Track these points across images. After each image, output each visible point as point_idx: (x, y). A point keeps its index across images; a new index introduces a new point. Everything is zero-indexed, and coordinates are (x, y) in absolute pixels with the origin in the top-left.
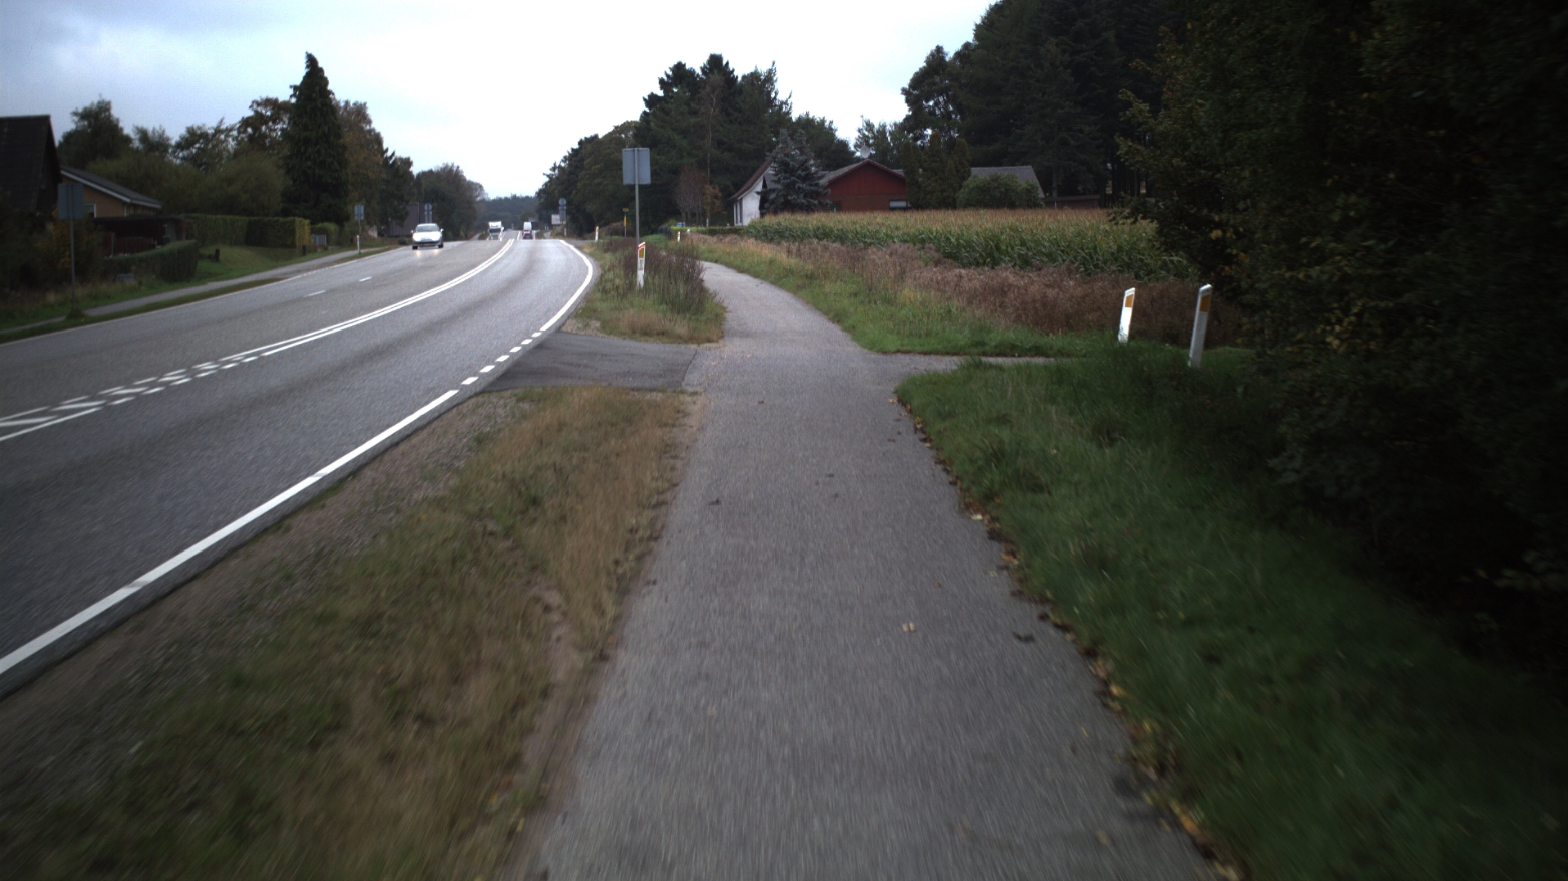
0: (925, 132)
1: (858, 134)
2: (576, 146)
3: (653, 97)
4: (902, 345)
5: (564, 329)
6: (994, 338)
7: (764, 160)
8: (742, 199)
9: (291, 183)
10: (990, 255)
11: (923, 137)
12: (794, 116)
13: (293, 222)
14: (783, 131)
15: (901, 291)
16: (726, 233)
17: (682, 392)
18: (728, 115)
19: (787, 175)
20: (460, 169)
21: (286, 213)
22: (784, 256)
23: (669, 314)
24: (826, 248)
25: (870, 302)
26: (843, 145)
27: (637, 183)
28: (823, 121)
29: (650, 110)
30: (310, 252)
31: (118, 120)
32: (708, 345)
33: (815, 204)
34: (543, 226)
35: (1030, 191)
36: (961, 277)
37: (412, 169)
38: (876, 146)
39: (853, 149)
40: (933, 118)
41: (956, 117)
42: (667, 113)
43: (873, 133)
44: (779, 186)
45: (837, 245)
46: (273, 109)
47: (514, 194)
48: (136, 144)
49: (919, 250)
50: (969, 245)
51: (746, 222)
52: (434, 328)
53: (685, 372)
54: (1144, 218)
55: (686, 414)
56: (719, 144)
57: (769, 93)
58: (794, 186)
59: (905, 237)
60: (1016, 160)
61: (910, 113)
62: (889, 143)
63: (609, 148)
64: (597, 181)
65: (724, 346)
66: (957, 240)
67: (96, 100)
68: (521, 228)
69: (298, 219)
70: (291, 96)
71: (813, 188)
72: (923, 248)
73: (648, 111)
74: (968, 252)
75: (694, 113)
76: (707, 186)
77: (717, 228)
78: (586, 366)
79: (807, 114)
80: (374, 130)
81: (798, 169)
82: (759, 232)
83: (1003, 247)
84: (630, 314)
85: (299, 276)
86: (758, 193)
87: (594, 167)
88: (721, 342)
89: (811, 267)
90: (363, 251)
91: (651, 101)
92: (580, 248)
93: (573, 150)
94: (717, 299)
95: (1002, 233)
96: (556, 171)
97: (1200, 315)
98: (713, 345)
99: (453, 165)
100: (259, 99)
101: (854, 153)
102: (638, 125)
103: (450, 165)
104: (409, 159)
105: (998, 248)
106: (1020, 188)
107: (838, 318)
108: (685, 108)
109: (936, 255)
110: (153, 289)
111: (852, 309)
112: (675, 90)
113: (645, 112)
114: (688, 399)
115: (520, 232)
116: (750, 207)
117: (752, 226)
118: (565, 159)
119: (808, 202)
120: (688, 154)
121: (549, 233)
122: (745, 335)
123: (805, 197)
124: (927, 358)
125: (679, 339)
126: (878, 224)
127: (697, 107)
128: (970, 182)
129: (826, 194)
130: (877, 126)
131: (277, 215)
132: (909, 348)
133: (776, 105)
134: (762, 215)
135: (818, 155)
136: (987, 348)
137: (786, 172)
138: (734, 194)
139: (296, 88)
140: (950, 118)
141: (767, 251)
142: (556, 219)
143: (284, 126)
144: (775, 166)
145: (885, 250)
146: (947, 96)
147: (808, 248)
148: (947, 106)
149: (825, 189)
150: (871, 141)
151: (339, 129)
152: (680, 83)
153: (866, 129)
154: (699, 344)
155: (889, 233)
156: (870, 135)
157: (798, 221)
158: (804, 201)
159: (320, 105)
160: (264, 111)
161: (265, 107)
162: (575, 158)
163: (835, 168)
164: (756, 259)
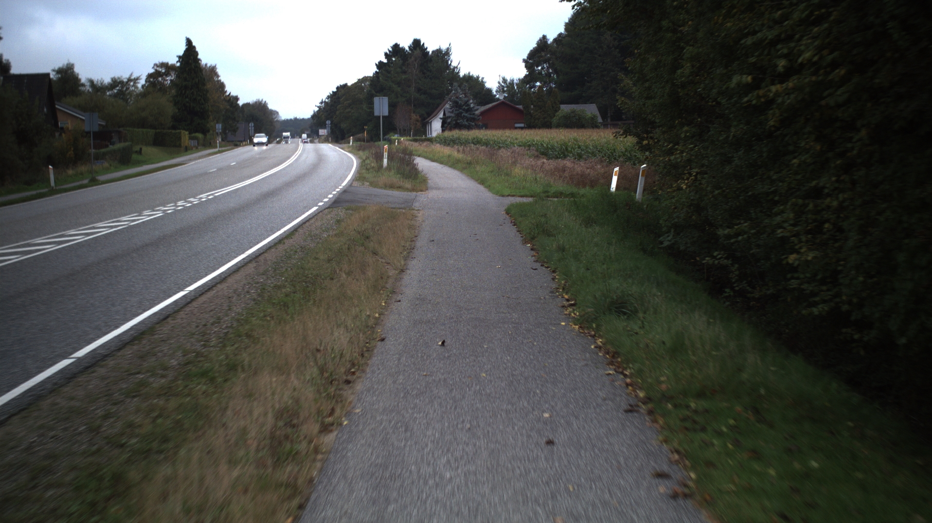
0: (536, 84)
1: (497, 85)
2: (335, 90)
3: (381, 63)
4: (511, 193)
5: (353, 185)
6: (553, 190)
7: (444, 100)
8: (431, 122)
9: (177, 111)
10: (563, 153)
11: (534, 87)
12: (462, 74)
13: (180, 133)
14: (455, 84)
15: (514, 170)
16: (423, 141)
17: (413, 209)
18: (424, 73)
19: (457, 109)
20: (267, 102)
21: (174, 127)
22: (456, 153)
23: (401, 179)
24: (478, 149)
25: (498, 175)
26: (489, 91)
27: (381, 115)
28: (478, 77)
29: (379, 70)
30: (189, 150)
31: (78, 74)
32: (421, 192)
33: (473, 125)
34: (314, 136)
35: (593, 118)
36: (544, 163)
37: (239, 102)
38: (508, 91)
39: (495, 93)
40: (540, 76)
41: (554, 75)
42: (389, 72)
43: (507, 84)
44: (453, 115)
45: (484, 147)
46: (166, 69)
47: (295, 117)
48: (88, 88)
49: (527, 150)
50: (553, 148)
51: (434, 134)
52: (289, 185)
53: (413, 202)
54: (630, 135)
55: (416, 217)
56: (419, 90)
57: (447, 62)
58: (461, 114)
59: (520, 144)
60: (587, 100)
61: (528, 73)
62: (516, 90)
63: (355, 92)
64: (347, 110)
65: (429, 193)
66: (547, 145)
67: (66, 62)
68: (301, 137)
69: (183, 132)
70: (177, 62)
71: (471, 116)
72: (529, 149)
73: (378, 71)
74: (552, 151)
75: (405, 72)
76: (412, 115)
77: (418, 138)
78: (369, 199)
79: (469, 73)
80: (220, 81)
81: (463, 105)
82: (441, 140)
83: (569, 149)
84: (384, 178)
85: (194, 163)
86: (441, 118)
87: (345, 103)
88: (427, 191)
89: (470, 158)
90: (220, 149)
91: (380, 65)
92: (342, 149)
93: (333, 92)
94: (423, 174)
95: (569, 142)
96: (323, 104)
97: (641, 178)
98: (423, 193)
99: (262, 100)
100: (158, 63)
101: (495, 95)
102: (371, 79)
103: (260, 100)
104: (237, 96)
105: (567, 149)
106: (588, 117)
107: (482, 182)
108: (399, 70)
109: (536, 153)
110: (117, 169)
111: (489, 178)
112: (394, 59)
113: (376, 72)
114: (416, 212)
115: (300, 139)
116: (436, 126)
117: (438, 137)
118: (328, 97)
119: (469, 124)
120: (401, 95)
121: (317, 140)
122: (438, 189)
123: (467, 121)
124: (522, 198)
125: (407, 190)
126: (506, 136)
127: (406, 70)
128: (559, 114)
129: (479, 119)
130: (509, 80)
131: (169, 129)
132: (514, 194)
133: (451, 69)
134: (443, 131)
135: (475, 97)
136: (550, 194)
137: (456, 107)
138: (427, 118)
139: (179, 57)
140: (550, 76)
141: (447, 150)
142: (323, 132)
143: (172, 78)
144: (450, 103)
145: (509, 150)
146: (549, 64)
147: (468, 148)
148: (548, 70)
149: (479, 116)
150: (505, 89)
151: (204, 80)
152: (397, 55)
153: (503, 82)
154: (417, 192)
155: (512, 141)
156: (505, 86)
157: (463, 135)
158: (467, 123)
159: (193, 67)
160: (160, 70)
161: (161, 67)
162: (334, 97)
163: (485, 105)
164: (441, 155)
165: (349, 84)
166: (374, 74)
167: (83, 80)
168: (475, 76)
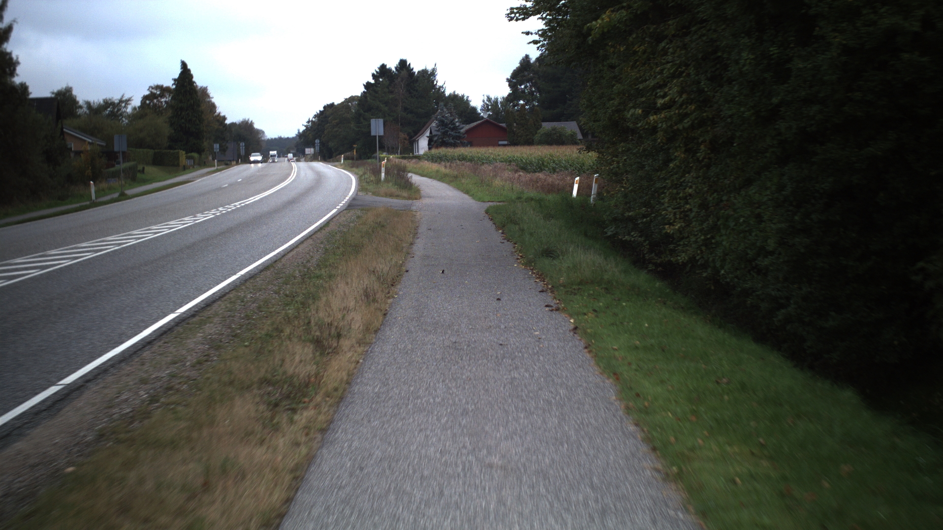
0: (520, 102)
1: (482, 103)
2: (322, 109)
3: (368, 83)
5: (358, 194)
6: (525, 196)
7: (430, 118)
8: (418, 140)
9: (173, 131)
10: (540, 168)
11: (518, 105)
12: (447, 94)
13: (178, 153)
14: (442, 104)
15: (494, 182)
16: (412, 158)
17: (412, 211)
18: (410, 93)
19: (443, 127)
20: (253, 122)
21: (171, 148)
22: (443, 169)
23: (398, 190)
24: (463, 165)
25: (481, 186)
26: (474, 109)
27: (377, 135)
28: (463, 96)
29: (367, 90)
31: (76, 96)
32: (416, 200)
33: (458, 143)
34: (300, 154)
35: (573, 135)
36: (520, 175)
37: (226, 121)
38: (493, 110)
39: (479, 111)
40: (524, 94)
41: (537, 94)
42: (376, 92)
43: (491, 103)
44: (439, 133)
45: (468, 163)
46: (161, 90)
47: (280, 136)
48: (85, 109)
49: (508, 165)
50: (531, 163)
51: (421, 152)
53: (411, 207)
55: (415, 216)
56: (405, 109)
57: (433, 82)
58: (447, 133)
59: (502, 159)
60: (568, 118)
61: (511, 92)
62: (500, 109)
63: (342, 111)
64: (335, 129)
66: (526, 161)
67: (64, 86)
68: (287, 156)
69: (180, 151)
70: (173, 85)
71: (457, 134)
72: (510, 165)
73: (365, 91)
74: (530, 166)
75: (391, 92)
76: (400, 133)
77: (406, 155)
79: (454, 92)
81: (449, 124)
82: (429, 157)
83: (546, 164)
84: (383, 189)
86: (428, 137)
87: (333, 122)
88: (421, 199)
89: (456, 173)
90: (219, 168)
91: (368, 86)
92: (336, 166)
93: (320, 111)
94: (416, 186)
95: (545, 158)
96: (310, 123)
97: (594, 185)
98: (418, 200)
99: (249, 120)
100: (153, 85)
101: (480, 114)
102: (359, 98)
103: (247, 119)
104: (226, 116)
105: (543, 164)
106: (567, 133)
107: (467, 192)
108: (386, 90)
109: (516, 168)
112: (381, 80)
114: (415, 213)
115: (286, 158)
116: (423, 144)
117: (425, 154)
118: (315, 116)
119: (455, 141)
120: (389, 115)
121: (304, 159)
122: (430, 197)
123: (453, 139)
125: (404, 198)
126: (490, 153)
127: (393, 90)
128: (541, 131)
129: (464, 137)
130: (493, 99)
131: (166, 149)
132: (493, 200)
133: (437, 88)
134: (430, 149)
135: (460, 116)
136: (522, 199)
138: (413, 137)
139: (175, 80)
140: (533, 95)
141: (435, 167)
142: (309, 151)
143: (167, 100)
144: (437, 122)
145: (492, 165)
146: (532, 83)
147: (455, 164)
148: (531, 88)
149: (464, 134)
150: (490, 107)
151: (199, 101)
152: (384, 76)
153: (487, 101)
154: (412, 200)
155: (495, 157)
156: (489, 104)
157: (449, 152)
158: (452, 141)
159: (188, 89)
160: (155, 92)
161: (156, 90)
162: (321, 116)
163: (469, 123)
164: (430, 170)
165: (336, 104)
166: (362, 94)
167: (81, 103)
168: (460, 95)
